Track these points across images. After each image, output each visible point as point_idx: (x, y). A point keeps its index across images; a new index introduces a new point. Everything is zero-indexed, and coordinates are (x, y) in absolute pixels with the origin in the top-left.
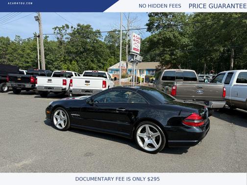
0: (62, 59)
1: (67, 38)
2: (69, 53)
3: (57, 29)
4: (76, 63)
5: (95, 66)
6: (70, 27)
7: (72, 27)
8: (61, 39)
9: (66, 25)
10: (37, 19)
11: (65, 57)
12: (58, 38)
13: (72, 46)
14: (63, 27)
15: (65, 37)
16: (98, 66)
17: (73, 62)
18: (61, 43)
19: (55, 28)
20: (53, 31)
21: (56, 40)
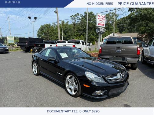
0: (75, 34)
1: (78, 22)
2: (79, 30)
3: (73, 17)
4: (83, 36)
5: (95, 38)
6: (80, 14)
7: (81, 15)
8: (75, 22)
9: (78, 14)
10: (56, 12)
11: (77, 33)
12: (73, 22)
13: (81, 26)
14: (76, 15)
15: (77, 21)
16: (97, 37)
17: (81, 36)
18: (75, 25)
19: (72, 16)
20: (70, 18)
21: (72, 23)
